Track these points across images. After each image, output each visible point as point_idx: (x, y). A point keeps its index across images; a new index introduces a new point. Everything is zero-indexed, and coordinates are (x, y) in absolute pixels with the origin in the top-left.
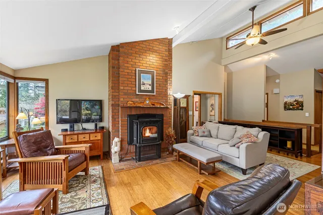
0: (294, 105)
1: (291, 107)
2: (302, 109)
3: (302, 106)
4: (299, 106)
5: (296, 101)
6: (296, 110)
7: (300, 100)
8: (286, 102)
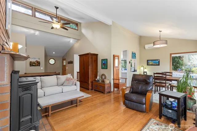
0: (35, 63)
1: (34, 64)
2: (40, 66)
3: (40, 64)
4: (38, 64)
5: (36, 61)
6: (37, 66)
7: (38, 61)
8: (31, 61)
